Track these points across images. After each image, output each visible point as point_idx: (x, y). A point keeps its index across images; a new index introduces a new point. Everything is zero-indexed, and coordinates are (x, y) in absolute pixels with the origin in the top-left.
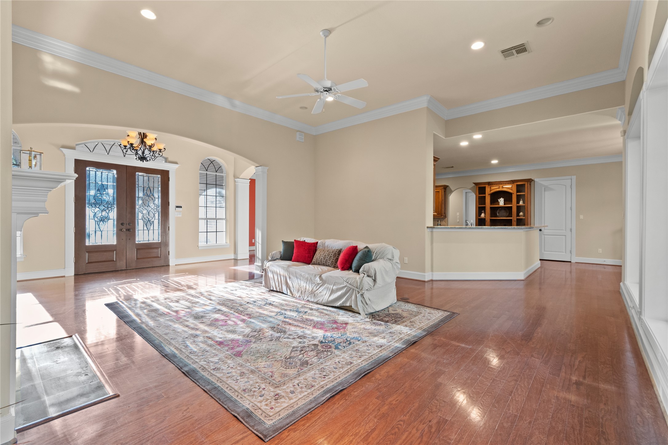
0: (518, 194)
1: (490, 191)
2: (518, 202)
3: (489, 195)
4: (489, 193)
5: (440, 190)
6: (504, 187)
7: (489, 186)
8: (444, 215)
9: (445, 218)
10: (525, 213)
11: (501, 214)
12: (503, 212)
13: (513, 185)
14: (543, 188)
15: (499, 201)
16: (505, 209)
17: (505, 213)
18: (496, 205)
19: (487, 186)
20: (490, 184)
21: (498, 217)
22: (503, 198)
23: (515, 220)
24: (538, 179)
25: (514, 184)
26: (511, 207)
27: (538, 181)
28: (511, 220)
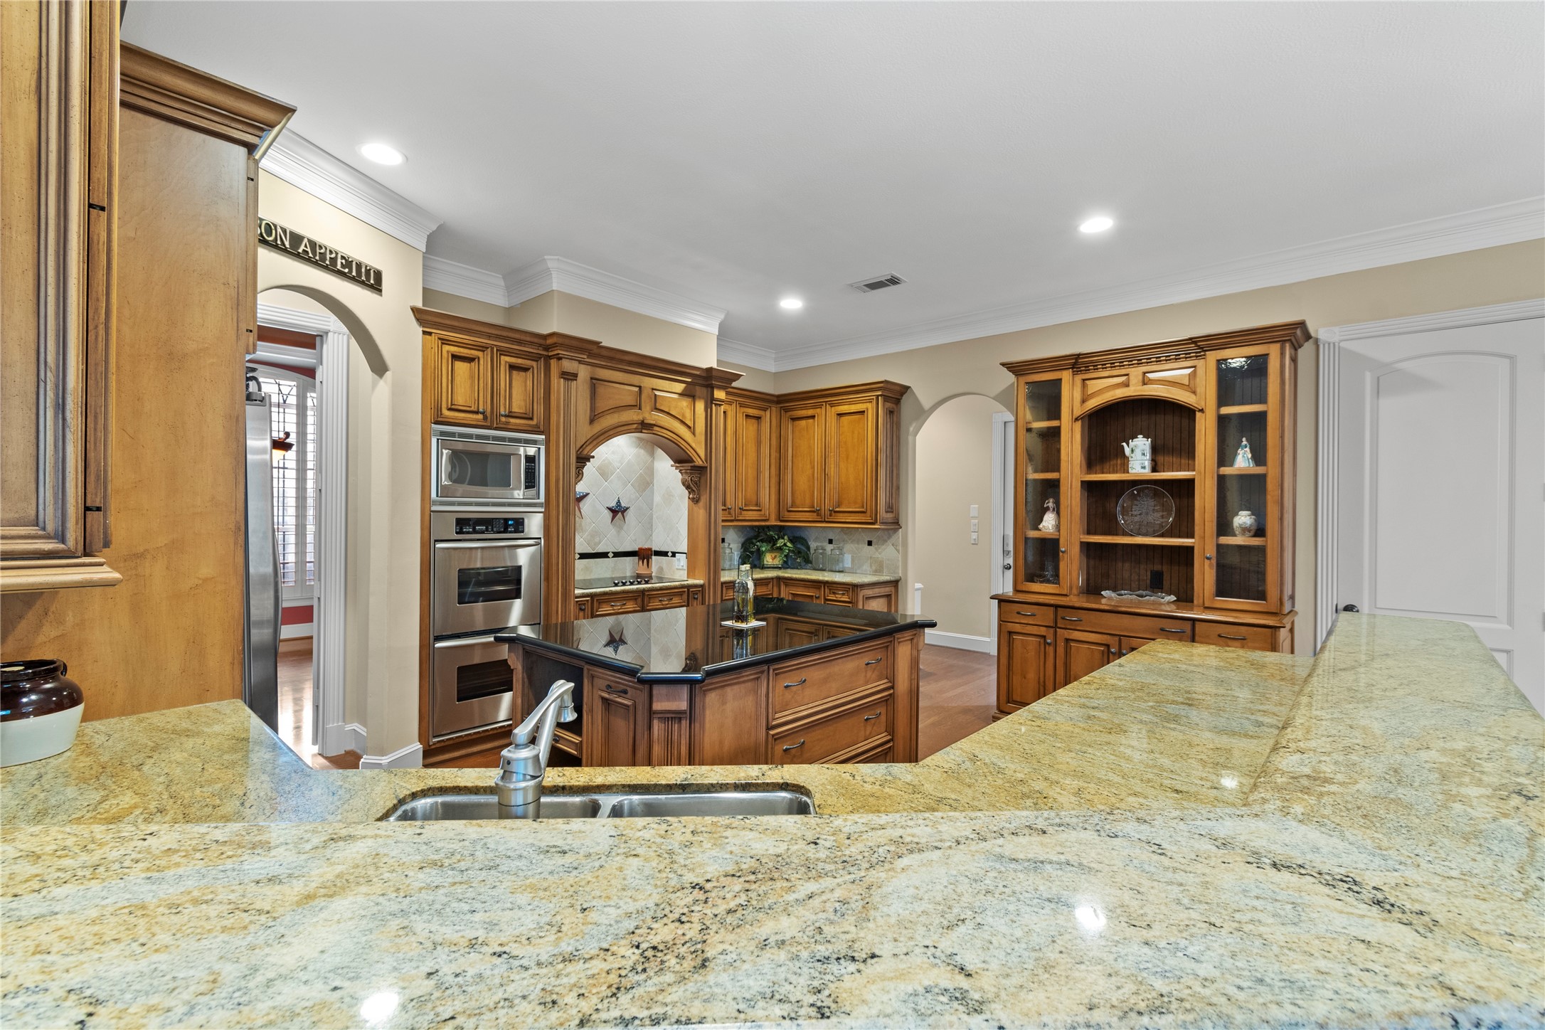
0: (1226, 410)
1: (1083, 401)
2: (1224, 457)
3: (1077, 419)
4: (1078, 412)
5: (869, 405)
6: (1151, 376)
7: (1079, 378)
8: (890, 515)
9: (896, 530)
10: (1265, 515)
11: (1137, 519)
12: (1148, 510)
13: (1200, 363)
14: (1368, 376)
15: (1127, 451)
16: (1156, 495)
17: (1158, 515)
18: (1115, 472)
19: (1066, 376)
20: (1079, 363)
21: (1125, 534)
22: (1146, 437)
23: (1211, 551)
24: (1336, 329)
25: (1204, 357)
26: (1190, 483)
27: (1336, 339)
28: (1190, 550)
